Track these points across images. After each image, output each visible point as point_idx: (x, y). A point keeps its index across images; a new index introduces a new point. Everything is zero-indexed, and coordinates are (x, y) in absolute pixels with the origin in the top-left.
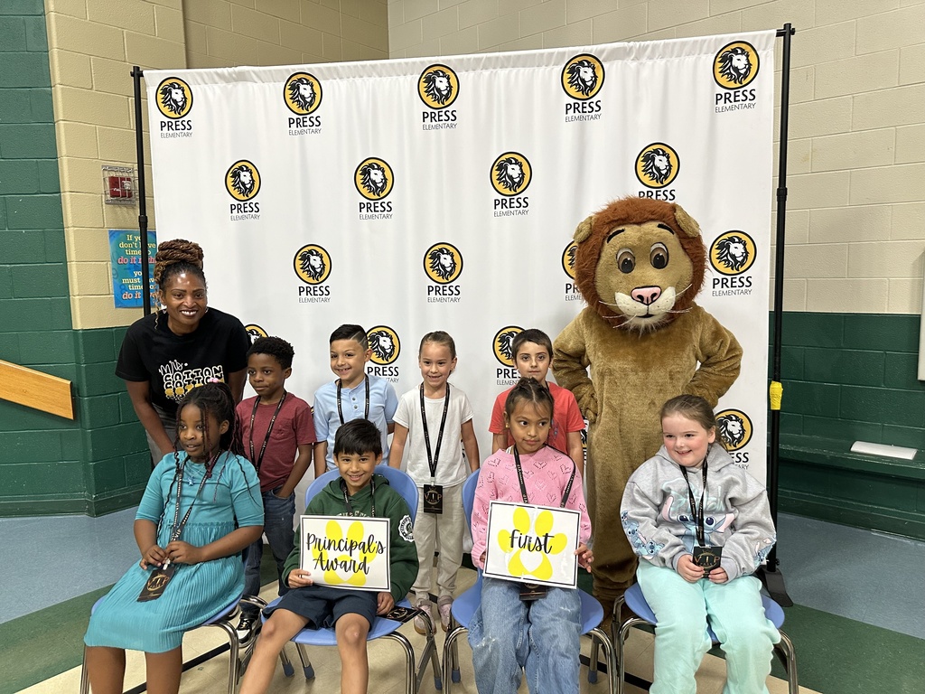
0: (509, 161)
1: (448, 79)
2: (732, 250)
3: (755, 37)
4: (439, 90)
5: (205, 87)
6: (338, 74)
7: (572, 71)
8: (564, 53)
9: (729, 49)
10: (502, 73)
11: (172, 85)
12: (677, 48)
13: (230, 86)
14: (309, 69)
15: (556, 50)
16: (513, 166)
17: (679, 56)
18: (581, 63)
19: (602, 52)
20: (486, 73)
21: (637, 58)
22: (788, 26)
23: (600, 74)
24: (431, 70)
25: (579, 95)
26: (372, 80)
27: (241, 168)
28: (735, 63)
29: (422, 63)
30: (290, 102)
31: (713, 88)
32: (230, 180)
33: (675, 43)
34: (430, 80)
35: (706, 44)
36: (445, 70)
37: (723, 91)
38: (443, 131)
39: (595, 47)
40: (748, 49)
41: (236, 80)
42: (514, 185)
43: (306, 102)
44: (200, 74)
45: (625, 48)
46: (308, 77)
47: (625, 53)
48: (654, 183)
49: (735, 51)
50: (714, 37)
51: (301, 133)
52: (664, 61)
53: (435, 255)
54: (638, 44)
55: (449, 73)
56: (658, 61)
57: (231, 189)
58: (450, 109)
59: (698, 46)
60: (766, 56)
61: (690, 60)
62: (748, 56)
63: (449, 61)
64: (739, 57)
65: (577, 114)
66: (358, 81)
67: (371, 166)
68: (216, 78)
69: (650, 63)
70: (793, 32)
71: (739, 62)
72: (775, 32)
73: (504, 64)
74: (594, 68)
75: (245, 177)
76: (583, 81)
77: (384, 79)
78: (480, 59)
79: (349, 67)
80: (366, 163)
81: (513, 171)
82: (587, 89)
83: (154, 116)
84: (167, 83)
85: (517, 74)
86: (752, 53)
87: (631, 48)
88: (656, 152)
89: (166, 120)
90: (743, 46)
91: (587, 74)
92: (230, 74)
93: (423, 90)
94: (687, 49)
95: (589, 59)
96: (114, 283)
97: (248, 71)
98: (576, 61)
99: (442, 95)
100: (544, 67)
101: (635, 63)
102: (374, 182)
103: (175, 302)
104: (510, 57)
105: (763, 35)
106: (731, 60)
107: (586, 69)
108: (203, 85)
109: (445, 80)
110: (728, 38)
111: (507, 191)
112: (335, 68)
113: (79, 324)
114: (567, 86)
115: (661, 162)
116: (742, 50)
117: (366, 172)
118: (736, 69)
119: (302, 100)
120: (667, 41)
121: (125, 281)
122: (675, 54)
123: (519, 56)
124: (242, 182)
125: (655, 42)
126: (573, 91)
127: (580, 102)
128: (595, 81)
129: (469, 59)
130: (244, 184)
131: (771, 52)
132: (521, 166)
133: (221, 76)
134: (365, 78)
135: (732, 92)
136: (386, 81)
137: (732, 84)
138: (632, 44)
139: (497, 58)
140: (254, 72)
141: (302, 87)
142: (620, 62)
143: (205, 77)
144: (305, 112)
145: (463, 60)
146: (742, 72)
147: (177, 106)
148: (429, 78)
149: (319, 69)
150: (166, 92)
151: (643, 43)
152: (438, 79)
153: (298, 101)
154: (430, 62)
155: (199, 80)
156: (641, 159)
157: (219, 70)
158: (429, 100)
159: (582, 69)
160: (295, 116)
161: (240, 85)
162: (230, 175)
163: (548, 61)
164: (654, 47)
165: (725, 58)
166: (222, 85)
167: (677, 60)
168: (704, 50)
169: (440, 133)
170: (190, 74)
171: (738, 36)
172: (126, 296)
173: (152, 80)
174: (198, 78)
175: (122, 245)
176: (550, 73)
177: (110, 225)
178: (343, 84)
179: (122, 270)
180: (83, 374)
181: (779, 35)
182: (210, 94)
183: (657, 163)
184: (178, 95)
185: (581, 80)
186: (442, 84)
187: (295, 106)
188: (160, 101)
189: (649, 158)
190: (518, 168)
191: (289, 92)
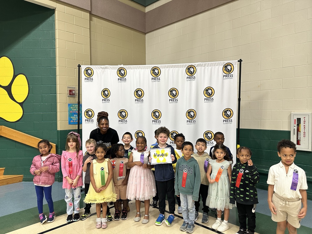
0: (173, 90)
1: (158, 70)
2: (228, 113)
3: (233, 62)
4: (156, 73)
5: (97, 70)
7: (188, 69)
8: (186, 65)
9: (226, 64)
10: (171, 69)
11: (88, 69)
12: (214, 64)
13: (103, 70)
14: (123, 67)
15: (184, 64)
16: (174, 91)
17: (214, 66)
18: (191, 67)
19: (195, 65)
20: (167, 69)
21: (204, 66)
22: (241, 60)
23: (195, 70)
24: (154, 68)
25: (190, 75)
26: (139, 69)
27: (105, 90)
28: (228, 68)
29: (152, 66)
30: (118, 74)
31: (223, 74)
32: (102, 93)
33: (213, 63)
34: (154, 70)
35: (221, 63)
36: (157, 68)
37: (225, 74)
38: (157, 82)
39: (194, 63)
40: (231, 65)
42: (174, 96)
43: (123, 75)
44: (95, 67)
45: (201, 64)
46: (123, 69)
48: (208, 96)
49: (228, 65)
50: (223, 61)
51: (121, 82)
52: (211, 67)
53: (154, 112)
55: (158, 69)
56: (209, 67)
57: (103, 95)
60: (235, 66)
61: (217, 67)
62: (231, 66)
63: (158, 66)
65: (189, 79)
66: (136, 70)
67: (138, 90)
68: (100, 68)
69: (207, 67)
71: (229, 68)
73: (172, 67)
74: (194, 68)
75: (106, 93)
76: (191, 71)
78: (166, 66)
79: (133, 66)
80: (137, 90)
81: (174, 92)
83: (83, 77)
84: (87, 68)
85: (175, 69)
86: (232, 66)
88: (209, 89)
89: (86, 78)
90: (230, 64)
91: (192, 70)
92: (103, 67)
93: (152, 73)
94: (216, 64)
96: (69, 118)
97: (108, 67)
98: (189, 67)
99: (156, 74)
100: (181, 68)
101: (204, 68)
102: (139, 94)
103: (102, 126)
104: (173, 65)
105: (235, 62)
106: (227, 67)
108: (96, 69)
109: (157, 70)
110: (226, 62)
111: (173, 97)
112: (130, 67)
113: (59, 129)
114: (187, 73)
115: (210, 91)
117: (137, 92)
118: (228, 69)
119: (122, 74)
120: (211, 62)
121: (71, 117)
122: (214, 65)
123: (175, 65)
124: (105, 94)
125: (208, 62)
126: (188, 74)
127: (190, 77)
128: (194, 72)
129: (163, 66)
130: (106, 94)
131: (237, 66)
132: (176, 91)
134: (138, 69)
135: (227, 75)
136: (143, 70)
137: (227, 73)
138: (203, 63)
139: (170, 65)
141: (122, 71)
142: (200, 67)
143: (97, 67)
144: (122, 77)
145: (161, 66)
146: (230, 70)
147: (89, 74)
149: (126, 67)
150: (87, 71)
151: (205, 63)
152: (155, 70)
154: (154, 66)
156: (205, 90)
157: (101, 66)
158: (153, 75)
159: (191, 69)
160: (120, 78)
161: (106, 70)
162: (102, 92)
163: (182, 66)
164: (208, 64)
166: (101, 69)
167: (214, 67)
168: (220, 65)
169: (156, 83)
170: (93, 67)
171: (228, 62)
172: (72, 121)
173: (83, 68)
174: (95, 68)
175: (71, 108)
176: (183, 69)
177: (68, 102)
178: (132, 70)
179: (71, 114)
180: (59, 142)
181: (238, 61)
182: (98, 72)
183: (209, 91)
184: (89, 72)
185: (191, 72)
186: (156, 71)
187: (120, 75)
188: (85, 73)
189: (207, 90)
190: (175, 92)
191: (118, 72)
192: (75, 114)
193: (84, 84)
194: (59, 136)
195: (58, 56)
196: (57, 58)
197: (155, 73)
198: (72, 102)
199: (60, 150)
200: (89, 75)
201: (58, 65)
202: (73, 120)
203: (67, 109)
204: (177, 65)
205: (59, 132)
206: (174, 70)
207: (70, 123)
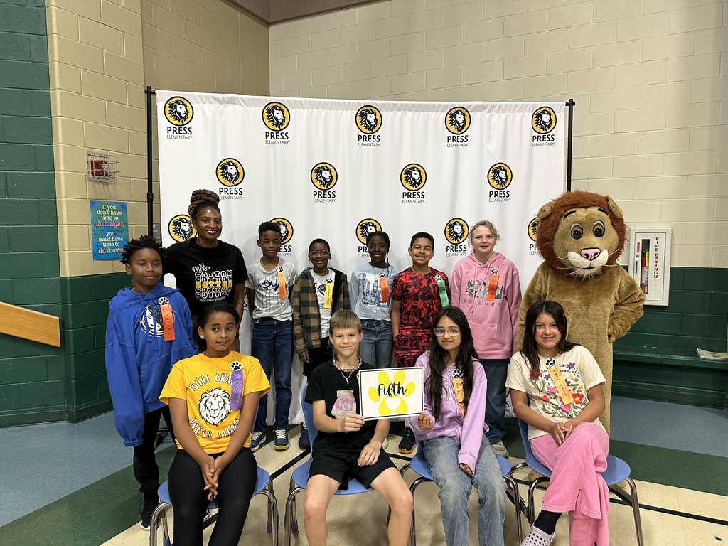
0: (413, 169)
1: (375, 115)
3: (554, 105)
5: (204, 106)
6: (302, 106)
7: (452, 116)
8: (448, 105)
9: (540, 110)
10: (410, 114)
11: (177, 102)
12: (513, 107)
13: (222, 106)
14: (282, 100)
15: (443, 103)
16: (415, 172)
17: (513, 112)
18: (457, 112)
19: (470, 106)
20: (399, 113)
21: (489, 111)
22: (571, 100)
23: (468, 120)
24: (364, 109)
25: (456, 131)
26: (325, 111)
27: (228, 164)
28: (544, 119)
29: (359, 103)
30: (266, 121)
31: (532, 133)
32: (220, 171)
33: (511, 105)
34: (363, 115)
35: (528, 107)
36: (373, 109)
37: (537, 135)
38: (372, 148)
39: (466, 103)
40: (550, 111)
41: (227, 103)
42: (416, 184)
43: (278, 123)
44: (199, 96)
45: (483, 105)
46: (280, 105)
47: (483, 108)
49: (543, 112)
50: (533, 103)
51: (274, 142)
52: (504, 115)
53: (363, 226)
54: (491, 103)
55: (376, 111)
56: (501, 114)
57: (220, 177)
58: (376, 134)
59: (524, 107)
60: (560, 116)
61: (520, 114)
62: (550, 115)
63: (377, 104)
64: (546, 115)
65: (454, 143)
66: (316, 111)
67: (322, 168)
68: (213, 100)
69: (497, 115)
70: (574, 104)
71: (546, 118)
72: (565, 104)
73: (411, 109)
74: (464, 116)
75: (232, 170)
77: (333, 112)
78: (396, 105)
79: (310, 101)
80: (319, 166)
81: (416, 175)
82: (460, 128)
83: (162, 123)
84: (174, 100)
85: (418, 115)
86: (552, 114)
87: (487, 105)
88: (500, 168)
89: (172, 126)
90: (548, 109)
91: (460, 119)
92: (223, 99)
93: (359, 121)
94: (517, 109)
95: (462, 110)
96: (93, 241)
97: (237, 98)
98: (454, 110)
99: (371, 125)
100: (435, 112)
101: (488, 114)
102: (324, 178)
103: (204, 225)
104: (415, 105)
105: (558, 104)
106: (541, 117)
107: (460, 116)
108: (202, 104)
109: (373, 116)
110: (540, 104)
111: (411, 188)
112: (300, 101)
113: (65, 272)
114: (449, 125)
115: (502, 174)
116: (547, 112)
117: (319, 172)
118: (544, 122)
119: (276, 120)
120: (507, 103)
121: (100, 240)
122: (511, 111)
123: (420, 105)
124: (229, 173)
125: (500, 103)
126: (452, 128)
127: (456, 136)
128: (465, 124)
129: (389, 104)
130: (231, 175)
131: (563, 115)
132: (420, 172)
133: (217, 100)
134: (320, 110)
135: (542, 135)
137: (542, 131)
138: (487, 103)
139: (407, 105)
140: (241, 99)
141: (275, 111)
142: (480, 113)
143: (204, 99)
144: (278, 129)
145: (385, 104)
146: (547, 124)
148: (363, 114)
149: (289, 101)
150: (173, 106)
151: (493, 103)
152: (368, 115)
153: (273, 121)
154: (364, 103)
155: (199, 101)
156: (491, 171)
157: (215, 95)
158: (362, 127)
159: (458, 116)
160: (270, 131)
161: (230, 107)
162: (220, 167)
163: (437, 109)
164: (500, 106)
165: (538, 116)
166: (217, 105)
167: (512, 114)
168: (527, 110)
169: (369, 150)
170: (194, 96)
171: (545, 104)
172: (101, 251)
173: (162, 97)
174: (198, 99)
175: (99, 212)
176: (439, 116)
177: (91, 196)
178: (305, 112)
179: (100, 230)
180: (70, 311)
181: (566, 105)
182: (207, 110)
183: (500, 175)
184: (181, 109)
185: (457, 122)
186: (371, 118)
187: (270, 124)
188: (167, 112)
189: (496, 172)
190: (418, 173)
191: (266, 115)
192: (109, 230)
193: (166, 143)
194: (69, 292)
195: (56, 58)
196: (56, 64)
197: (368, 122)
198: (100, 197)
199: (74, 332)
200: (181, 118)
201: (58, 85)
202: (103, 248)
203: (87, 214)
204: (425, 105)
205: (68, 282)
206: (416, 116)
207: (97, 257)
